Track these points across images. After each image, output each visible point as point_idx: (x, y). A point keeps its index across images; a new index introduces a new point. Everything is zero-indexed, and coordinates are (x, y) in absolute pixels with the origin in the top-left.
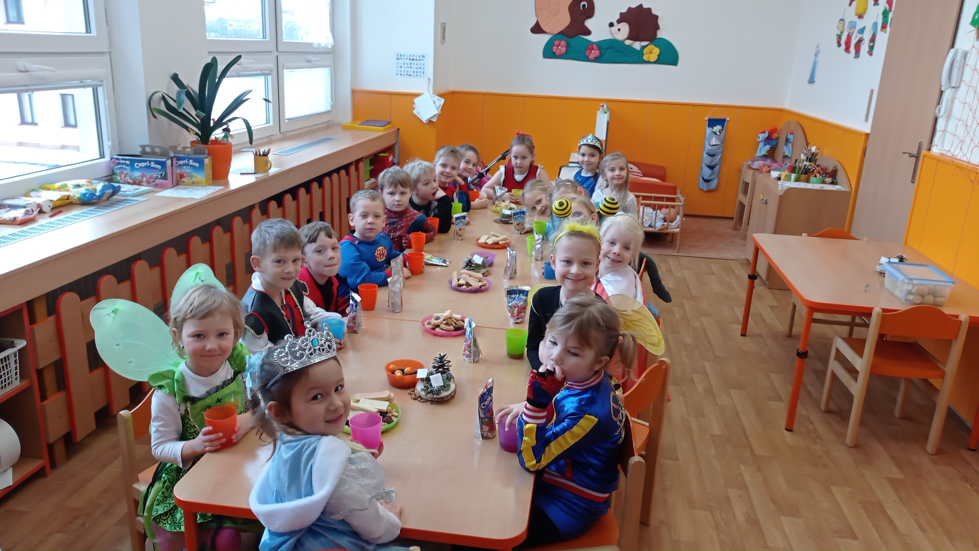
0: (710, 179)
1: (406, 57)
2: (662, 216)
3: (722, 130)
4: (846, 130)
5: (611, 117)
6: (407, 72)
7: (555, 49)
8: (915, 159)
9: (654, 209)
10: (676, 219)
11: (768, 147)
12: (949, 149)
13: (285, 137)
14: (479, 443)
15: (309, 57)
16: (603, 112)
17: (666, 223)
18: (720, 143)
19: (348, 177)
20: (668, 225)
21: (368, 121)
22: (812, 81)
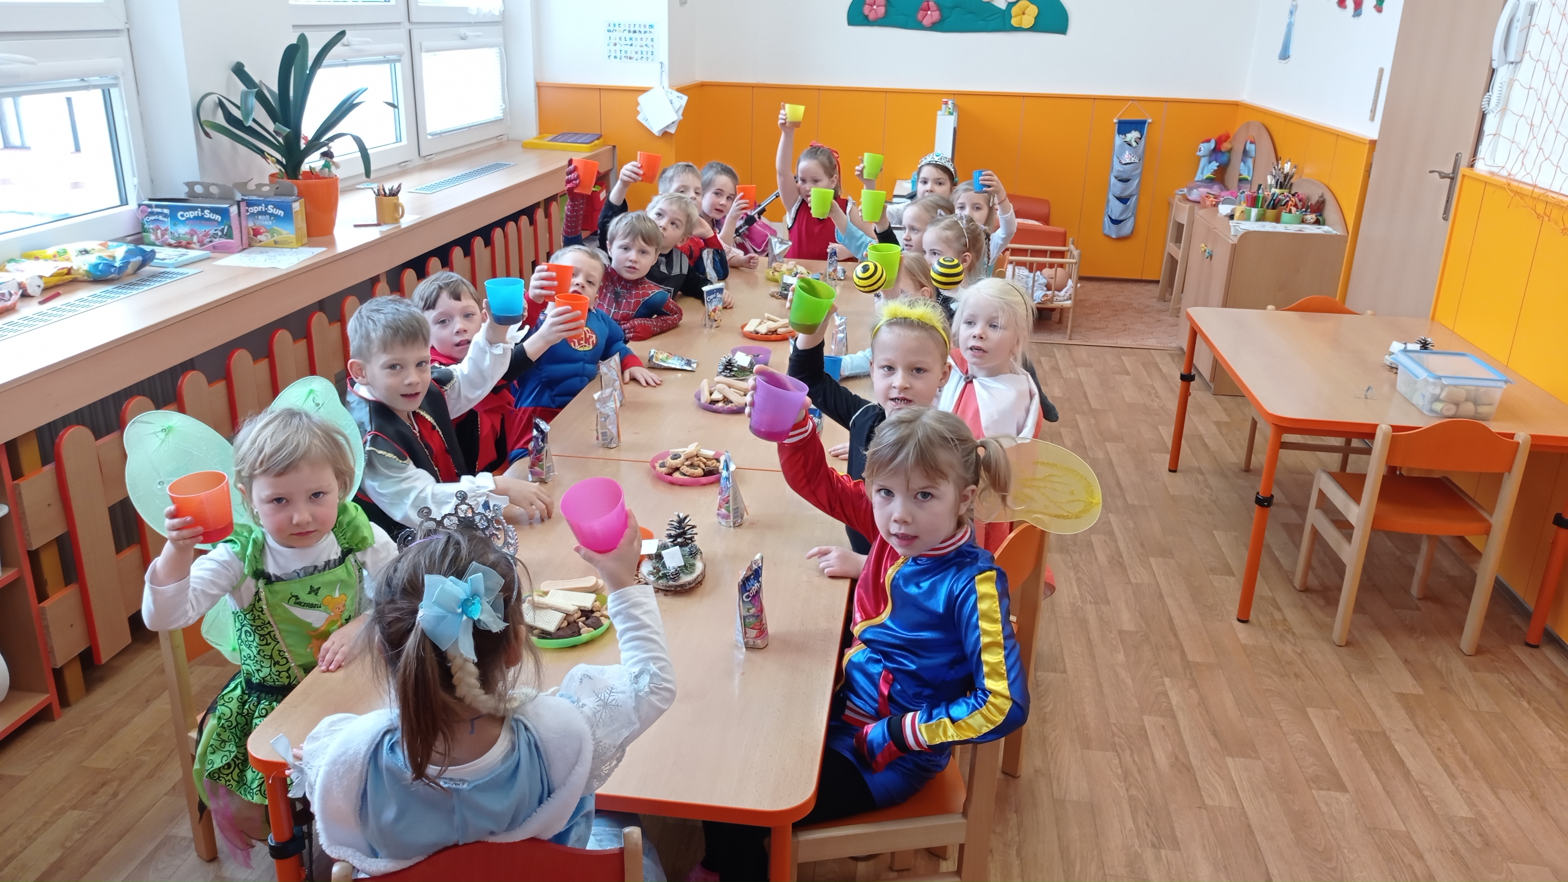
0: (1122, 218)
1: (622, 28)
2: (1043, 281)
3: (1140, 139)
4: (1338, 136)
5: (959, 120)
6: (626, 52)
7: (866, 9)
8: (1449, 180)
9: (1031, 271)
10: (1066, 286)
11: (1214, 165)
12: (1502, 165)
13: (429, 163)
14: (742, 657)
15: (463, 31)
16: (947, 113)
17: (1049, 293)
18: (1137, 161)
19: (532, 227)
20: (1054, 296)
21: (563, 134)
22: (1285, 55)
